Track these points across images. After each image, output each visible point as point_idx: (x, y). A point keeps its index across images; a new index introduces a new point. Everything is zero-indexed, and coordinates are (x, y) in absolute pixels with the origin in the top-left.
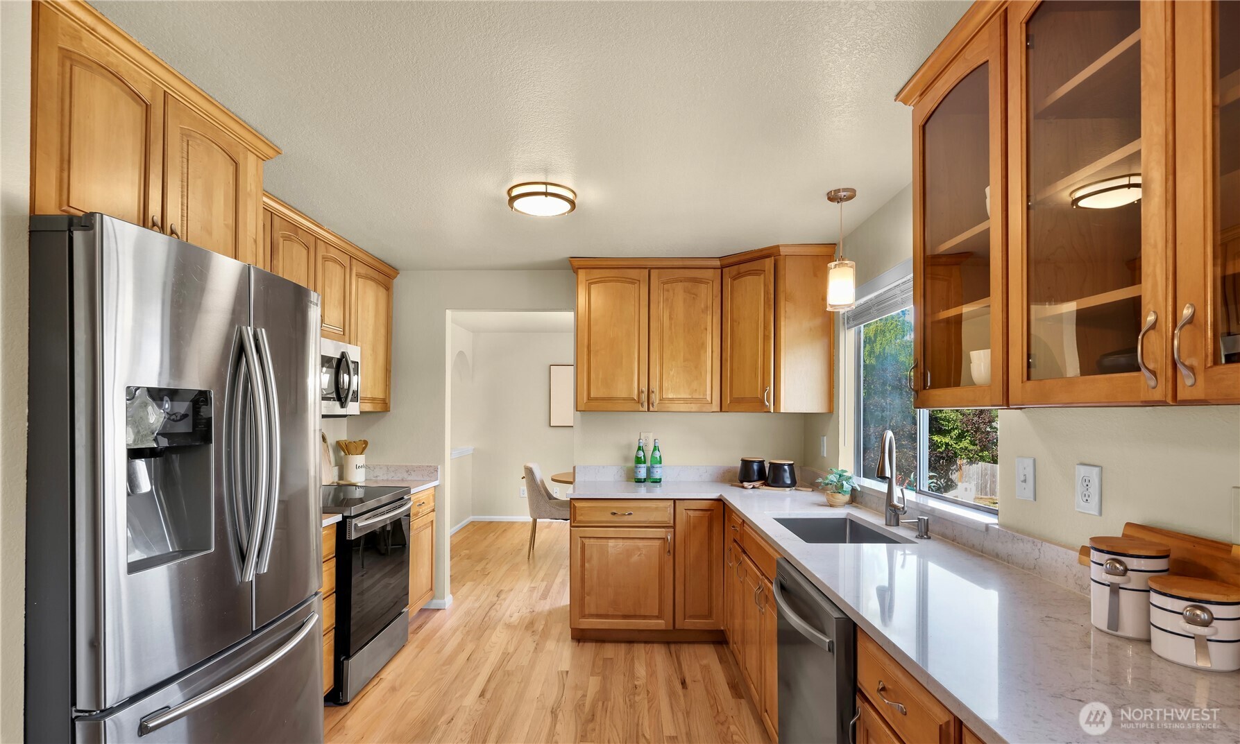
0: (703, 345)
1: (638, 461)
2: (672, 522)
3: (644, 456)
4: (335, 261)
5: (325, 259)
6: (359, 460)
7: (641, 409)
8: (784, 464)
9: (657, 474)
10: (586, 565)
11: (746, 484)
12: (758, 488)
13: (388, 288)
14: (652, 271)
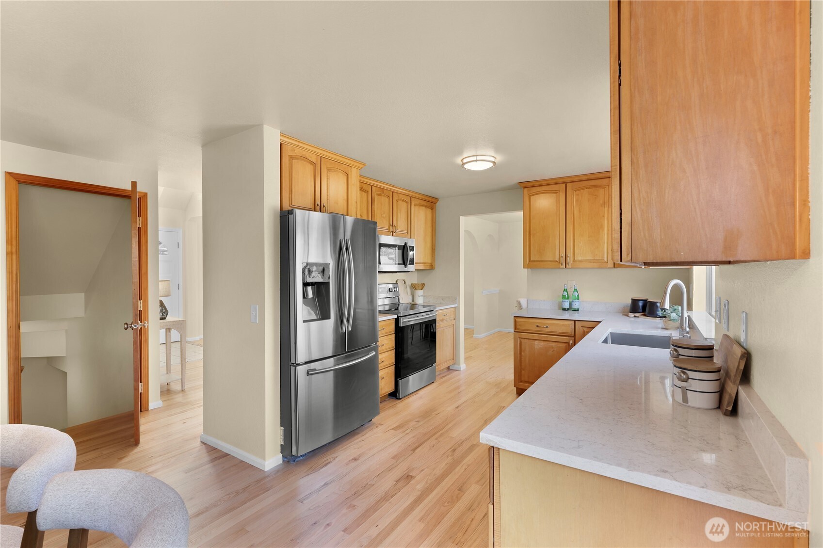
0: (602, 227)
1: (564, 297)
2: (573, 333)
3: (568, 294)
4: (403, 200)
5: (397, 200)
6: (420, 292)
7: (561, 267)
8: (657, 302)
9: (576, 306)
10: (522, 353)
11: (630, 314)
12: (638, 317)
13: (432, 209)
14: (568, 184)
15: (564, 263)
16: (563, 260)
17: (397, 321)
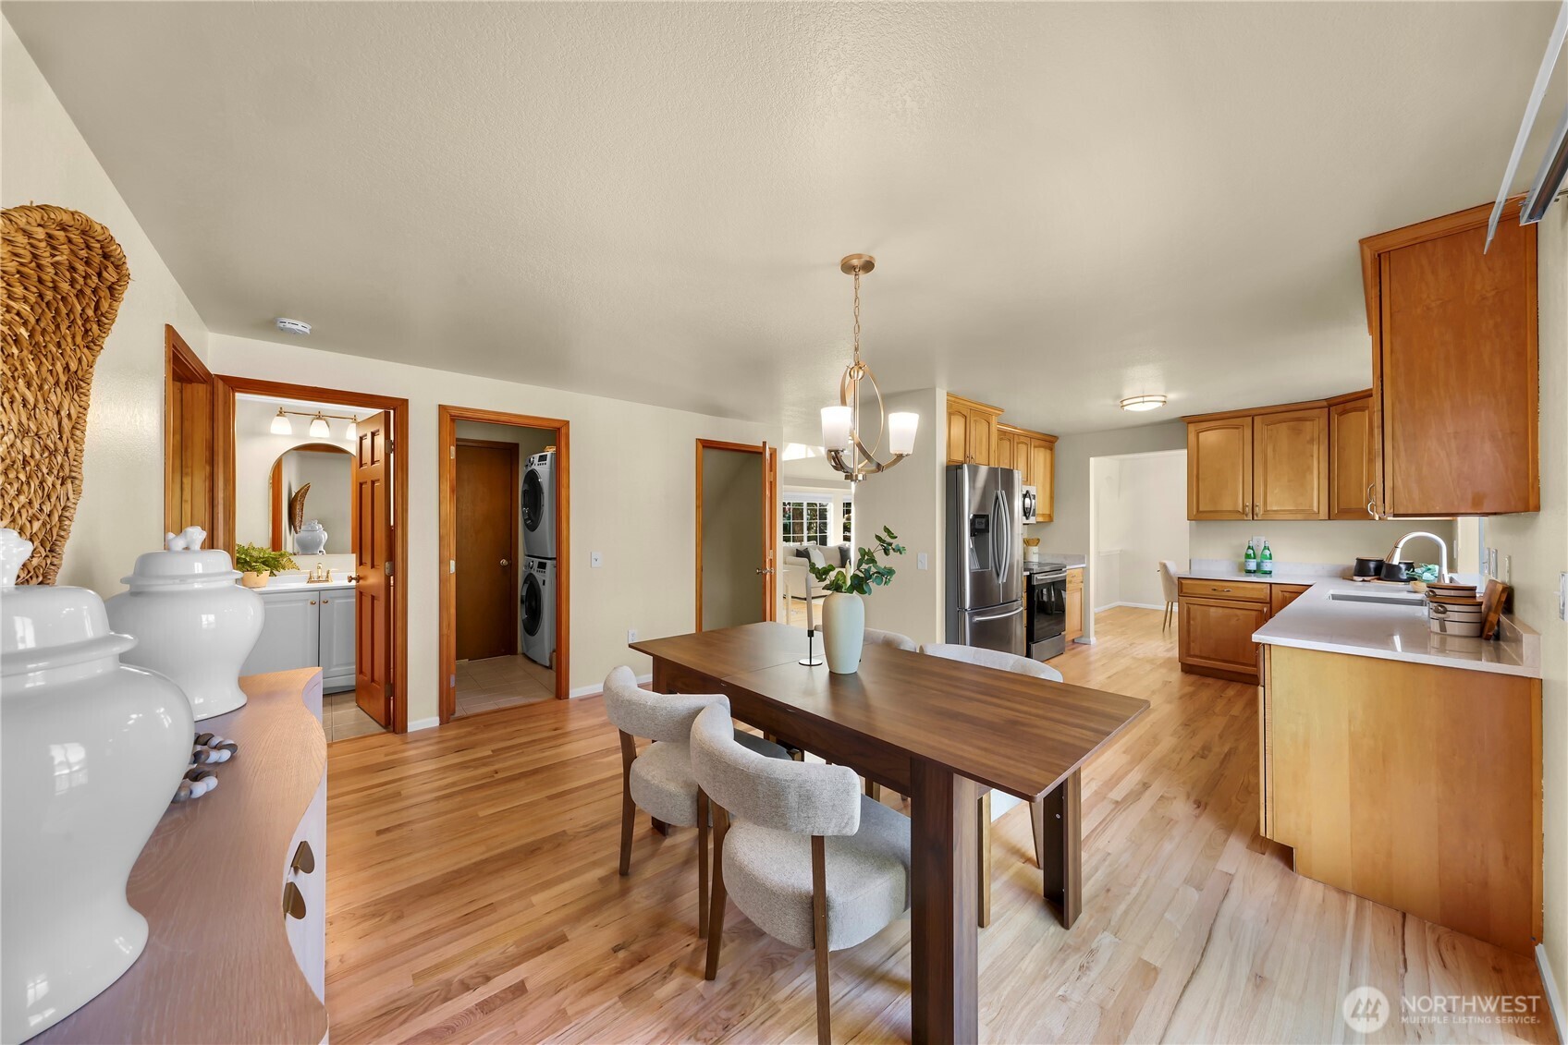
0: (1310, 469)
1: (1248, 556)
2: (1268, 599)
3: (1254, 553)
4: (1023, 443)
5: (1018, 443)
6: (1035, 549)
7: (1246, 518)
8: (1400, 563)
9: (1267, 566)
10: (1192, 622)
11: (1355, 578)
12: (1368, 581)
13: (1051, 449)
14: (1255, 418)
15: (1250, 513)
16: (1248, 510)
17: (1029, 578)
